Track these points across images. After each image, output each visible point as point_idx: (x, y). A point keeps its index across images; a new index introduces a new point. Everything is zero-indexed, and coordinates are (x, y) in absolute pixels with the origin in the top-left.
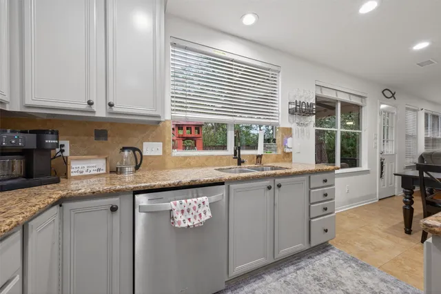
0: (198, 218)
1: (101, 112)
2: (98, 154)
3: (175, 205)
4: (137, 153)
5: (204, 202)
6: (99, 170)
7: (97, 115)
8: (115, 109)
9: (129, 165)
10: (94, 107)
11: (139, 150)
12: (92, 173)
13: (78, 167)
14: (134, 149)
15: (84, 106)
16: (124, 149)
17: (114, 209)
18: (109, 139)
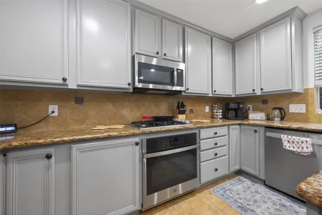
0: (301, 149)
1: (259, 93)
2: (261, 111)
3: (284, 137)
4: (282, 111)
5: (307, 141)
6: (262, 118)
7: (257, 94)
8: (264, 91)
9: (278, 117)
10: (256, 92)
11: (283, 109)
12: (259, 119)
13: (252, 116)
14: (280, 109)
15: (252, 92)
16: (275, 108)
17: (256, 131)
18: (268, 104)
